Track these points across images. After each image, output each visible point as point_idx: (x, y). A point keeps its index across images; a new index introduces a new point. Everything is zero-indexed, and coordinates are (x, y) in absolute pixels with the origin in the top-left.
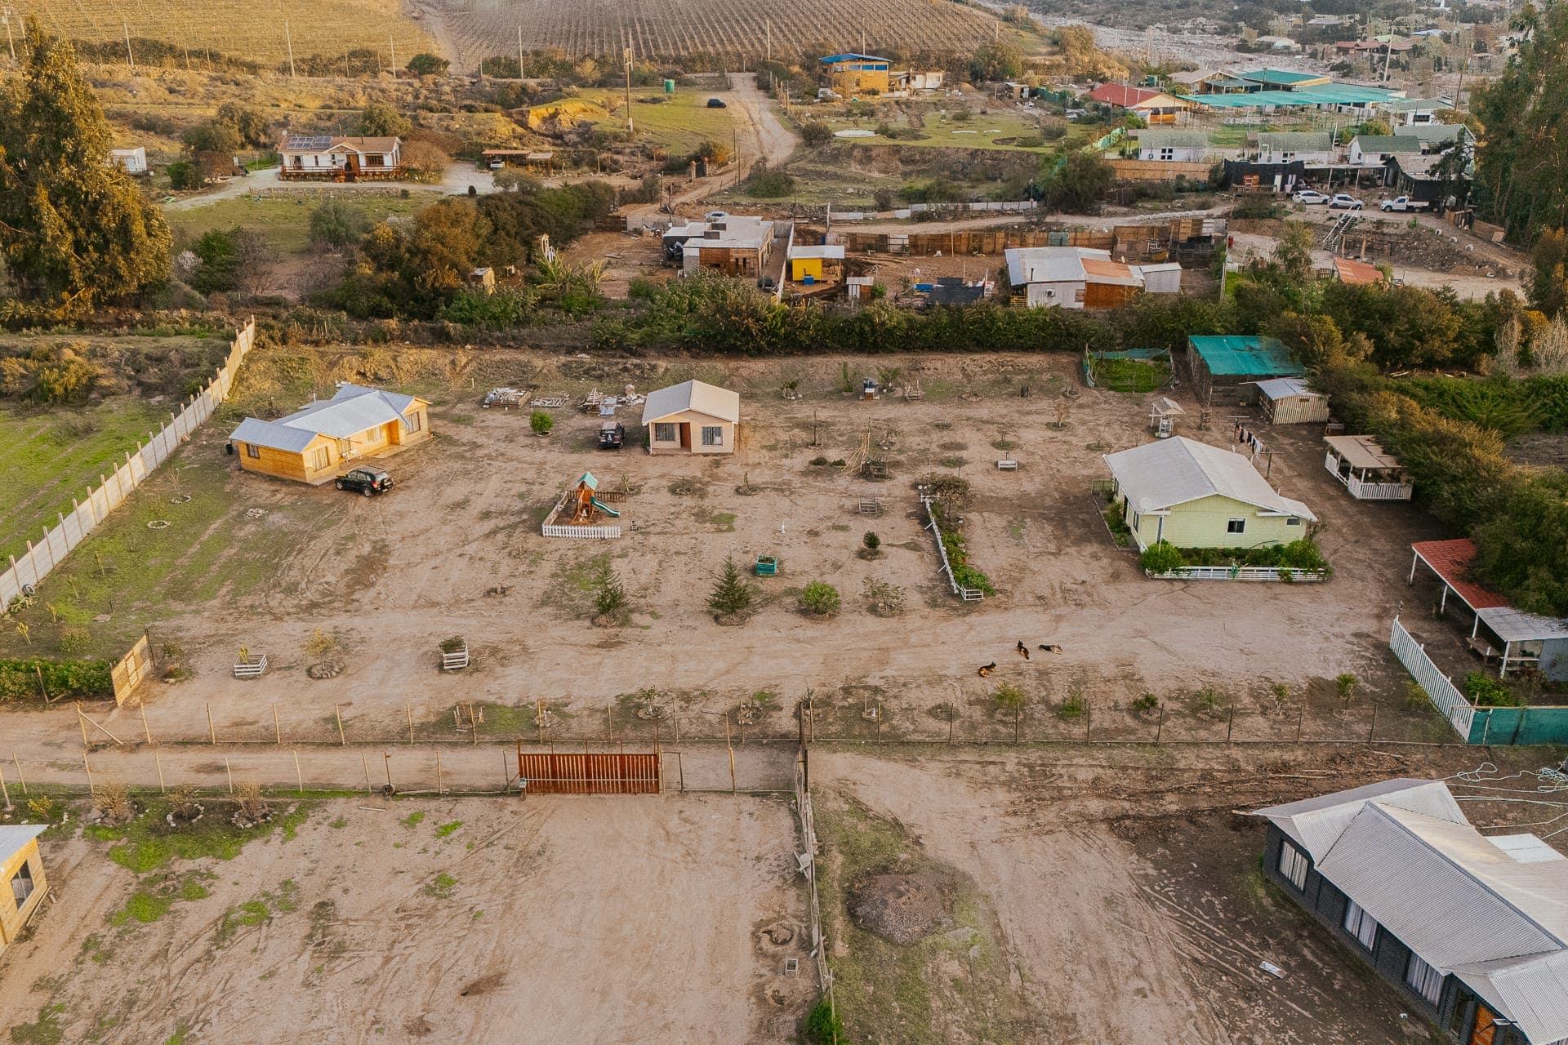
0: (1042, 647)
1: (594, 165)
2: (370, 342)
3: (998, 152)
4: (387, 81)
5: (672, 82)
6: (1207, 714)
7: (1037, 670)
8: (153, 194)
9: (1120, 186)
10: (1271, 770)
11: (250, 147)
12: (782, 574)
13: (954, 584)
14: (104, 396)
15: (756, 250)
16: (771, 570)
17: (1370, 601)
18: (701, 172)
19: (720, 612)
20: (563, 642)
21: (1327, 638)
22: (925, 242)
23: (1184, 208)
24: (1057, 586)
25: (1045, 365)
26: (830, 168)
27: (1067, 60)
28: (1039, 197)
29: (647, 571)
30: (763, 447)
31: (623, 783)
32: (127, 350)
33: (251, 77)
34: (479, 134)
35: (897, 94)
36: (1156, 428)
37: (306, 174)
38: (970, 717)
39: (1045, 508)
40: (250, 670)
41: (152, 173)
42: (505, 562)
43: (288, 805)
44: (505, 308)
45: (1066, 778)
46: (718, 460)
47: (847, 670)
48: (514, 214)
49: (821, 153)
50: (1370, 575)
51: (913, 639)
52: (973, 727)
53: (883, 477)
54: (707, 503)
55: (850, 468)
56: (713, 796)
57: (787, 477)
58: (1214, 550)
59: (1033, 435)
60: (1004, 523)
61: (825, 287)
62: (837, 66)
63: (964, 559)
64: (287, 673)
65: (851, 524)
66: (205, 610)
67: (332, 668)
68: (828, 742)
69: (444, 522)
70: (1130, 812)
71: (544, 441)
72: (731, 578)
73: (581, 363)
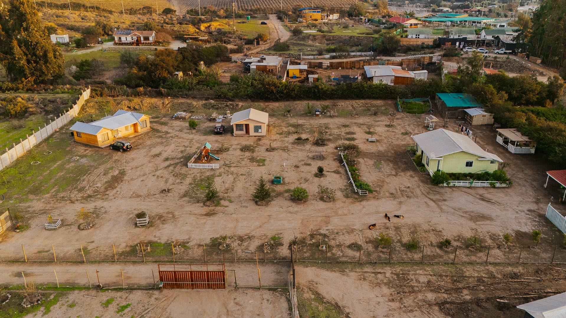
0: (395, 216)
1: (221, 41)
2: (133, 96)
3: (359, 37)
4: (155, 16)
5: (249, 16)
6: (473, 248)
7: (394, 227)
8: (69, 49)
9: (402, 47)
10: (510, 277)
11: (106, 36)
12: (284, 183)
13: (355, 188)
14: (30, 115)
15: (276, 66)
16: (279, 182)
17: (531, 196)
18: (258, 44)
19: (258, 200)
20: (191, 213)
21: (517, 212)
22: (335, 65)
23: (425, 53)
24: (398, 188)
25: (382, 104)
26: (302, 42)
27: (379, 11)
28: (374, 50)
29: (228, 182)
30: (277, 134)
31: (208, 284)
32: (42, 98)
33: (110, 15)
34: (183, 32)
35: (324, 21)
36: (428, 127)
37: (123, 43)
38: (367, 249)
39: (389, 157)
40: (53, 226)
41: (70, 43)
42: (171, 178)
43: (51, 294)
44: (185, 85)
45: (414, 281)
46: (260, 138)
47: (312, 226)
48: (191, 53)
49: (299, 38)
50: (527, 184)
51: (340, 212)
52: (369, 254)
53: (324, 145)
54: (255, 155)
55: (311, 141)
56: (250, 290)
57: (287, 145)
58: (460, 174)
59: (380, 129)
60: (373, 163)
61: (301, 79)
62: (304, 11)
63: (358, 177)
64: (69, 227)
65: (312, 163)
66: (43, 198)
67: (90, 224)
68: (304, 262)
69: (150, 162)
70: (448, 300)
71: (194, 131)
72: (262, 185)
73: (211, 103)
